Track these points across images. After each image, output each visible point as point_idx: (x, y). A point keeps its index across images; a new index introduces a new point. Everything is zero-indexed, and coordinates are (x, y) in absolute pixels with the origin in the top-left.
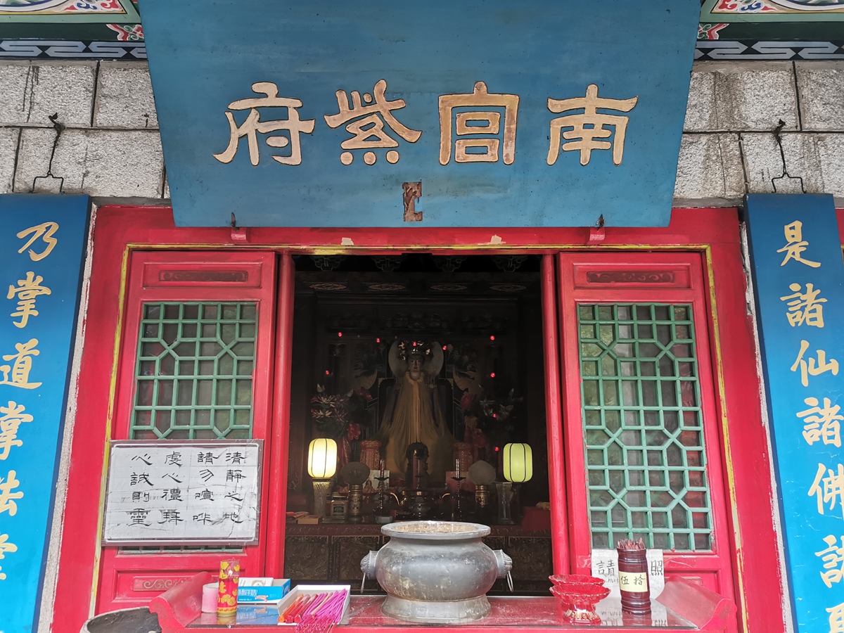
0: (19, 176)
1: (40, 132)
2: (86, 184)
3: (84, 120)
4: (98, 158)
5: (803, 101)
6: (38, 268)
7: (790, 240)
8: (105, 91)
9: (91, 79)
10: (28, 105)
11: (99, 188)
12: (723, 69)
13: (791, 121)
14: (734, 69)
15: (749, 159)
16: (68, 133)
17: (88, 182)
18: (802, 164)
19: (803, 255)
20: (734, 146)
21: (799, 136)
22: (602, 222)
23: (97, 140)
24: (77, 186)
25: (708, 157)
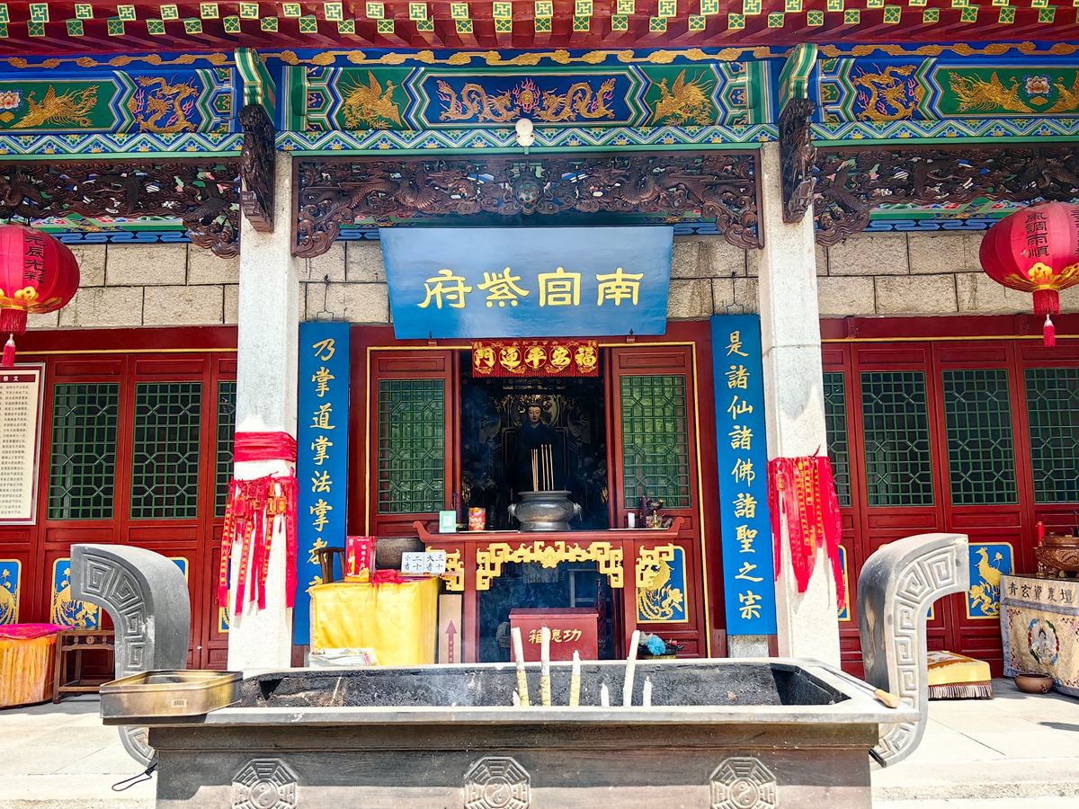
0: (309, 311)
1: (317, 285)
2: (346, 315)
3: (341, 277)
4: (351, 300)
5: (749, 258)
6: (327, 365)
7: (733, 342)
8: (351, 259)
9: (343, 253)
10: (309, 269)
11: (353, 317)
12: (705, 240)
13: (740, 271)
14: (712, 239)
15: (716, 294)
16: (333, 285)
17: (347, 314)
18: (745, 296)
19: (739, 349)
20: (708, 287)
21: (745, 279)
22: (631, 333)
23: (351, 288)
24: (341, 316)
25: (693, 293)
